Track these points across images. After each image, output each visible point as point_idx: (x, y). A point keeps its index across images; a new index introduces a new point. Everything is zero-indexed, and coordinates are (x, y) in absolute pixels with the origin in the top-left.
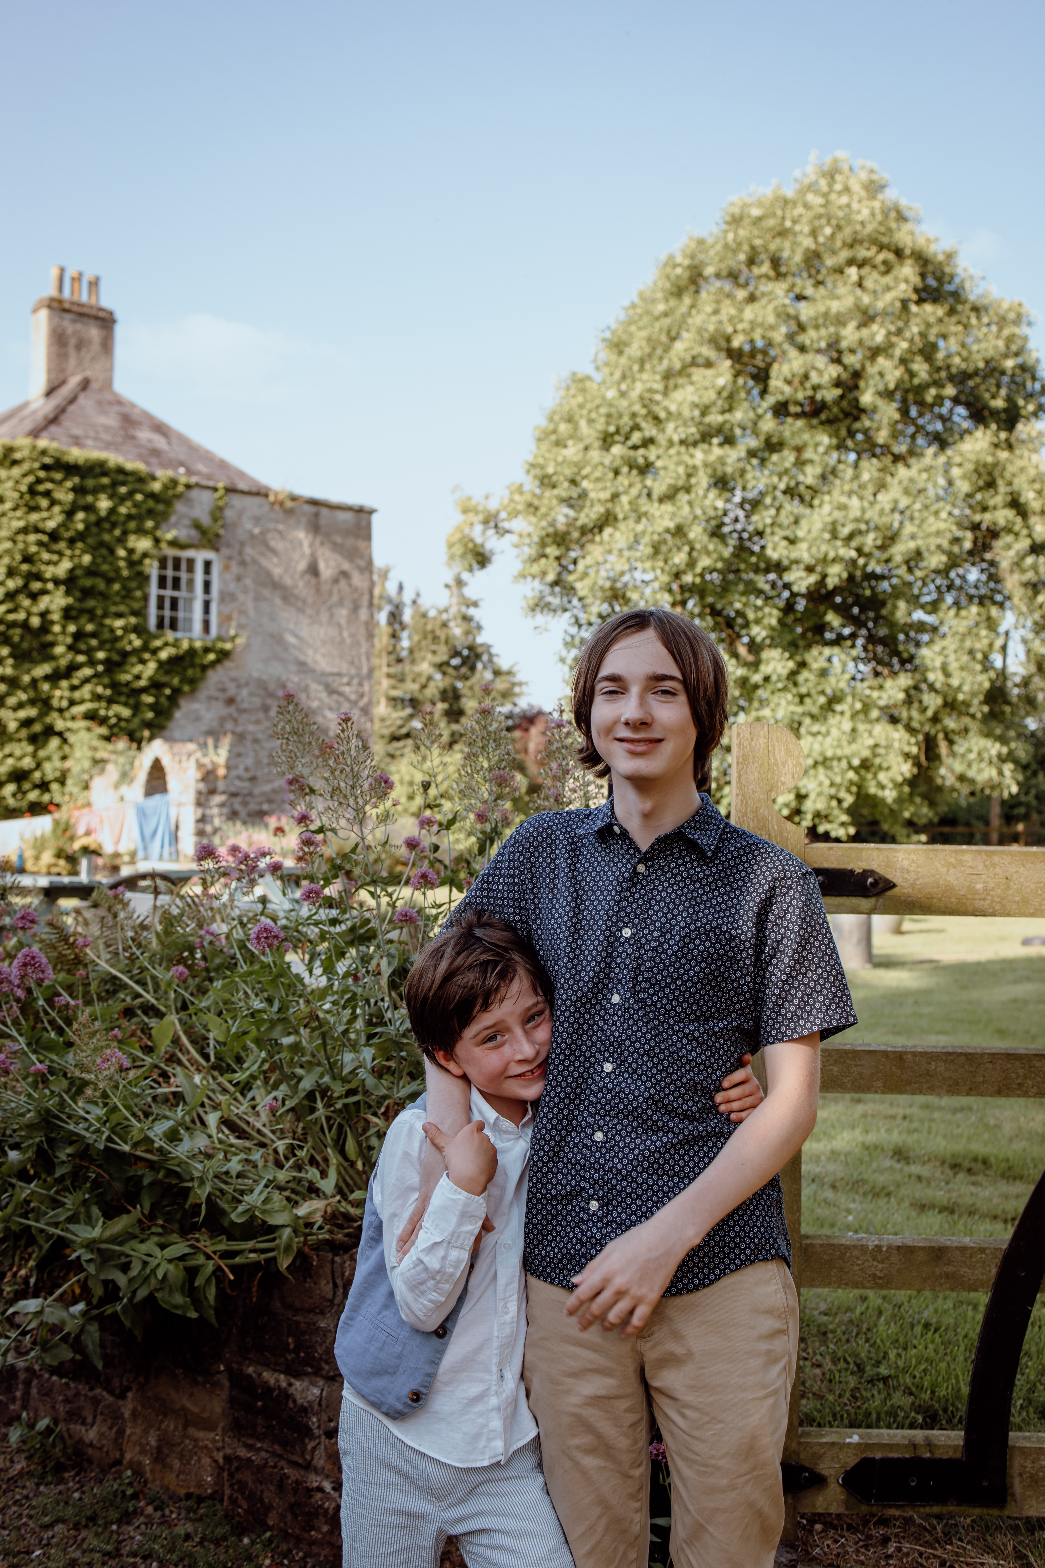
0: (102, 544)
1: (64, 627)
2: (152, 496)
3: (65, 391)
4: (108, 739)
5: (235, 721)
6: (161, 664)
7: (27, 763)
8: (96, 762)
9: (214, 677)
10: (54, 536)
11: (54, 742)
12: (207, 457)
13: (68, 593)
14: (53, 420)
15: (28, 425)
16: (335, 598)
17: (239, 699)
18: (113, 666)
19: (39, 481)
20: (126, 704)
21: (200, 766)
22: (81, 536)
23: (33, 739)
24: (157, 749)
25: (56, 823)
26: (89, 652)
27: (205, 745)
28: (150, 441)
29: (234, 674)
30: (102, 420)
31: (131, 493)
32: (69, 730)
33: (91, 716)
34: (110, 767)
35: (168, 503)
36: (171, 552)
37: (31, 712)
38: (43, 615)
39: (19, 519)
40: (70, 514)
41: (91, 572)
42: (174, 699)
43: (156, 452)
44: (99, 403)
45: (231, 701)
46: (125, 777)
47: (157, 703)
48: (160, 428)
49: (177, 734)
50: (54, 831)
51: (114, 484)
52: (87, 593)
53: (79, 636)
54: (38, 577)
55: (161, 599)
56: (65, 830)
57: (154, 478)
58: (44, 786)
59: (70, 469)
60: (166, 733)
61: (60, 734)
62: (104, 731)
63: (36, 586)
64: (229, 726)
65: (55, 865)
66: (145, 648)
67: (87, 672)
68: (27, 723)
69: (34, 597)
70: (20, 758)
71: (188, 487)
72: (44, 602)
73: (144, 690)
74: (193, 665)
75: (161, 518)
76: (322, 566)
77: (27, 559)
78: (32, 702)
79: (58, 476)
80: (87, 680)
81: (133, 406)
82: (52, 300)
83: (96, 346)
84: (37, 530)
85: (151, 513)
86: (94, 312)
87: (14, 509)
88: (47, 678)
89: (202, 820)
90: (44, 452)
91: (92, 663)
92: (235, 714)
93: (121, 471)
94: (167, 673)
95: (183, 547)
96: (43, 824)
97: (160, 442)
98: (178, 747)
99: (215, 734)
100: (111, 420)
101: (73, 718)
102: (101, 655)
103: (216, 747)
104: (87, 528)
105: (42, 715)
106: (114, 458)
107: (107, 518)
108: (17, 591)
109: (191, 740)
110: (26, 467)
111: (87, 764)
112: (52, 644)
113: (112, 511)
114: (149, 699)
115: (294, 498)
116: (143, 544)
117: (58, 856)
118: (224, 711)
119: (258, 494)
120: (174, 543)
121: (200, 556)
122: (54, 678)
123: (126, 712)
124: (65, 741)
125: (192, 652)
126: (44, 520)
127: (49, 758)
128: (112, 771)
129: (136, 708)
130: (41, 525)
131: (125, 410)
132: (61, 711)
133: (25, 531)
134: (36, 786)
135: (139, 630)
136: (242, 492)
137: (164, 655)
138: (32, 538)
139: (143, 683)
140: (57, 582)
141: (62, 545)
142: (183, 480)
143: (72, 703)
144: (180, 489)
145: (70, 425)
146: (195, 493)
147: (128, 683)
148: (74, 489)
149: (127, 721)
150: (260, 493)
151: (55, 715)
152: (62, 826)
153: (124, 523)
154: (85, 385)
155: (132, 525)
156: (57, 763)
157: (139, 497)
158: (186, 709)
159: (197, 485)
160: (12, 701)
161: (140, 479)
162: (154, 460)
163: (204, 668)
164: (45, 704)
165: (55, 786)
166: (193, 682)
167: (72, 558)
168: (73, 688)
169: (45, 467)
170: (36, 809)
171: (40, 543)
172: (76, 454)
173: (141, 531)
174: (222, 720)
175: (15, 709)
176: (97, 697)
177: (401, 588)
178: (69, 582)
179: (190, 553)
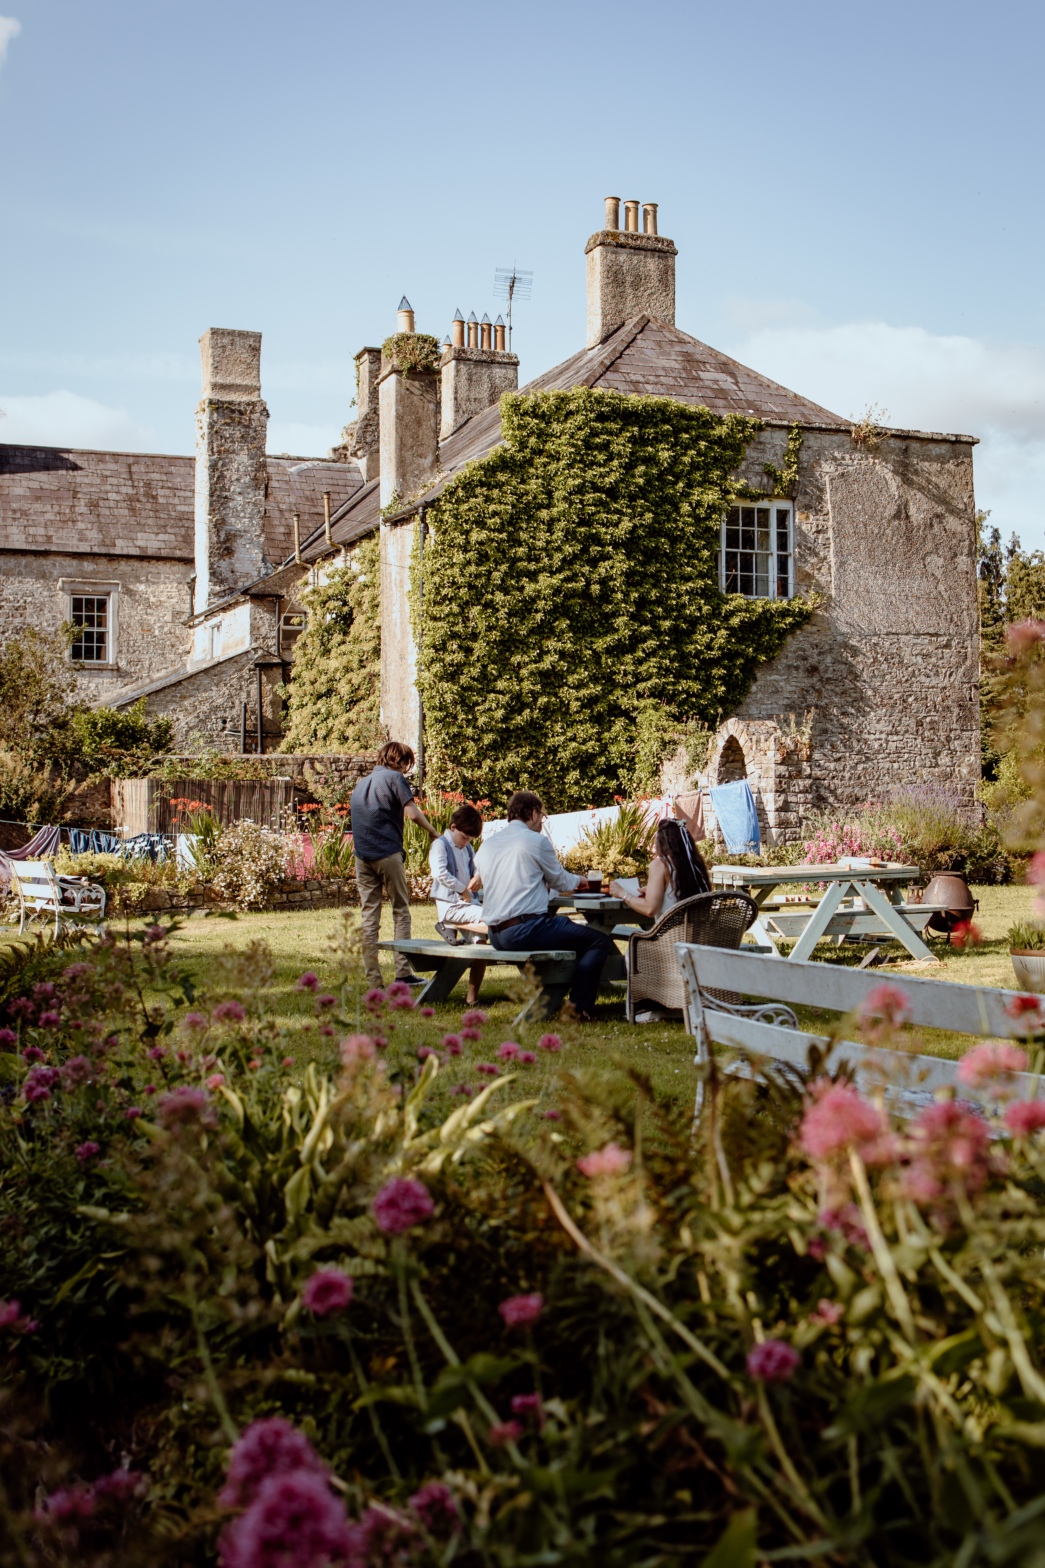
0: (666, 499)
1: (626, 594)
2: (719, 441)
3: (623, 335)
4: (677, 718)
5: (819, 692)
6: (733, 631)
7: (591, 746)
8: (664, 744)
9: (792, 643)
10: (613, 492)
11: (619, 724)
12: (780, 393)
13: (629, 556)
14: (610, 367)
15: (584, 374)
16: (929, 546)
17: (822, 668)
18: (680, 636)
19: (594, 434)
20: (696, 678)
21: (780, 746)
22: (643, 492)
23: (597, 719)
24: (732, 727)
25: (623, 814)
26: (653, 622)
27: (787, 721)
28: (716, 382)
29: (816, 639)
30: (663, 362)
31: (695, 440)
32: (635, 709)
33: (658, 693)
34: (681, 749)
35: (737, 448)
36: (742, 504)
37: (595, 689)
38: (603, 582)
39: (574, 478)
40: (629, 467)
41: (654, 531)
42: (750, 668)
43: (722, 393)
44: (659, 343)
45: (813, 670)
46: (698, 761)
47: (730, 674)
48: (727, 366)
49: (753, 710)
50: (621, 823)
51: (677, 432)
52: (652, 555)
53: (642, 603)
54: (596, 539)
55: (731, 557)
56: (632, 823)
57: (720, 422)
58: (611, 771)
59: (629, 417)
60: (742, 709)
61: (626, 714)
62: (673, 709)
63: (595, 549)
64: (812, 699)
65: (622, 863)
66: (715, 613)
67: (652, 643)
68: (590, 702)
69: (594, 563)
70: (585, 742)
71: (759, 428)
72: (603, 568)
73: (715, 662)
74: (769, 632)
75: (728, 465)
76: (912, 510)
77: (585, 522)
78: (594, 679)
79: (614, 426)
80: (653, 653)
81: (696, 343)
82: (607, 234)
83: (654, 281)
84: (596, 488)
85: (717, 461)
86: (651, 244)
87: (570, 466)
88: (609, 651)
89: (785, 808)
90: (599, 401)
91: (657, 632)
92: (818, 685)
93: (682, 414)
94: (740, 641)
95: (755, 498)
96: (609, 814)
97: (726, 382)
98: (754, 725)
99: (797, 708)
100: (673, 363)
101: (640, 696)
102: (667, 624)
103: (798, 724)
104: (648, 482)
105: (607, 692)
106: (676, 402)
107: (670, 470)
108: (575, 557)
109: (770, 717)
110: (580, 418)
111: (656, 747)
112: (615, 614)
113: (675, 460)
114: (720, 672)
115: (880, 433)
116: (711, 496)
117: (625, 852)
118: (807, 682)
119: (837, 431)
120: (743, 494)
121: (774, 506)
122: (618, 650)
123: (696, 687)
124: (633, 721)
125: (767, 617)
126: (602, 476)
127: (614, 741)
128: (683, 755)
129: (708, 683)
130: (598, 481)
131: (689, 348)
132: (625, 687)
133: (580, 490)
134: (601, 772)
135: (708, 594)
136: (820, 430)
137: (735, 621)
138: (590, 497)
139: (715, 653)
140: (616, 545)
141: (621, 504)
142: (752, 421)
143: (639, 678)
144: (749, 431)
145: (630, 369)
146: (766, 435)
147: (698, 653)
148: (633, 440)
149: (698, 696)
150: (841, 430)
151: (619, 692)
152: (629, 818)
153: (689, 473)
154: (644, 325)
155: (697, 476)
156: (625, 747)
157: (703, 444)
158: (764, 679)
159: (768, 425)
160: (572, 679)
161: (706, 423)
162: (720, 402)
163: (782, 634)
164: (609, 681)
165: (621, 772)
166: (770, 650)
167: (632, 517)
168: (640, 662)
169: (601, 418)
170: (601, 799)
171: (599, 503)
172: (634, 400)
173: (706, 482)
174: (804, 692)
175: (578, 687)
176: (664, 672)
177: (996, 536)
178: (630, 545)
179: (763, 504)
